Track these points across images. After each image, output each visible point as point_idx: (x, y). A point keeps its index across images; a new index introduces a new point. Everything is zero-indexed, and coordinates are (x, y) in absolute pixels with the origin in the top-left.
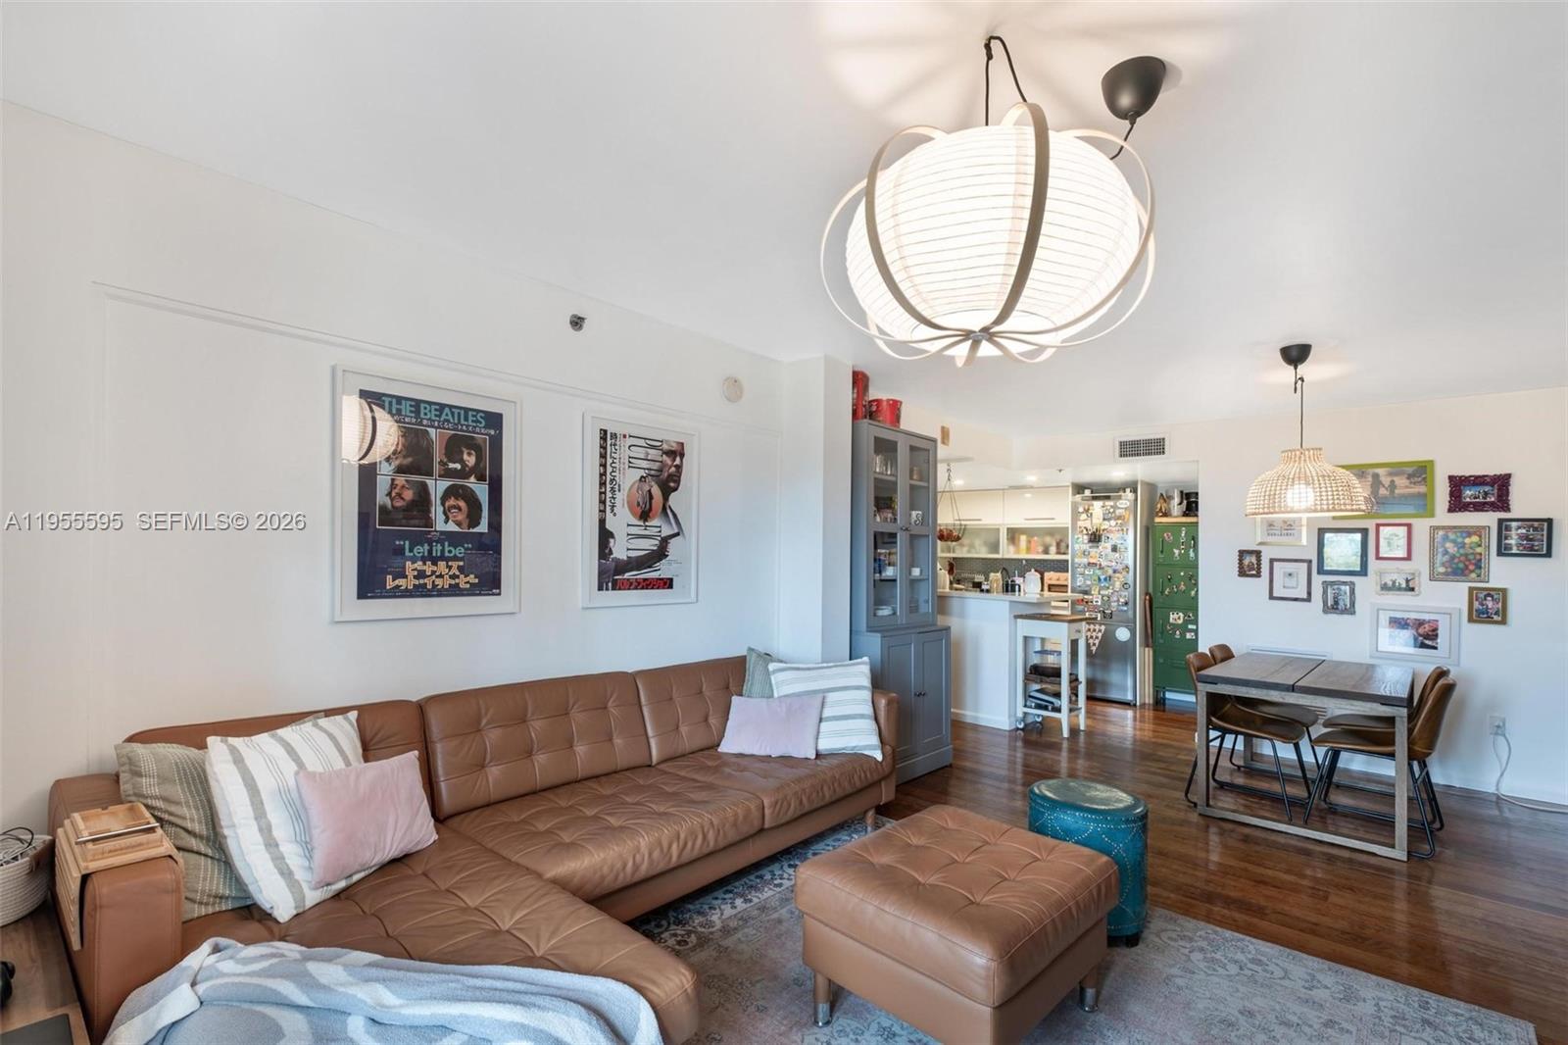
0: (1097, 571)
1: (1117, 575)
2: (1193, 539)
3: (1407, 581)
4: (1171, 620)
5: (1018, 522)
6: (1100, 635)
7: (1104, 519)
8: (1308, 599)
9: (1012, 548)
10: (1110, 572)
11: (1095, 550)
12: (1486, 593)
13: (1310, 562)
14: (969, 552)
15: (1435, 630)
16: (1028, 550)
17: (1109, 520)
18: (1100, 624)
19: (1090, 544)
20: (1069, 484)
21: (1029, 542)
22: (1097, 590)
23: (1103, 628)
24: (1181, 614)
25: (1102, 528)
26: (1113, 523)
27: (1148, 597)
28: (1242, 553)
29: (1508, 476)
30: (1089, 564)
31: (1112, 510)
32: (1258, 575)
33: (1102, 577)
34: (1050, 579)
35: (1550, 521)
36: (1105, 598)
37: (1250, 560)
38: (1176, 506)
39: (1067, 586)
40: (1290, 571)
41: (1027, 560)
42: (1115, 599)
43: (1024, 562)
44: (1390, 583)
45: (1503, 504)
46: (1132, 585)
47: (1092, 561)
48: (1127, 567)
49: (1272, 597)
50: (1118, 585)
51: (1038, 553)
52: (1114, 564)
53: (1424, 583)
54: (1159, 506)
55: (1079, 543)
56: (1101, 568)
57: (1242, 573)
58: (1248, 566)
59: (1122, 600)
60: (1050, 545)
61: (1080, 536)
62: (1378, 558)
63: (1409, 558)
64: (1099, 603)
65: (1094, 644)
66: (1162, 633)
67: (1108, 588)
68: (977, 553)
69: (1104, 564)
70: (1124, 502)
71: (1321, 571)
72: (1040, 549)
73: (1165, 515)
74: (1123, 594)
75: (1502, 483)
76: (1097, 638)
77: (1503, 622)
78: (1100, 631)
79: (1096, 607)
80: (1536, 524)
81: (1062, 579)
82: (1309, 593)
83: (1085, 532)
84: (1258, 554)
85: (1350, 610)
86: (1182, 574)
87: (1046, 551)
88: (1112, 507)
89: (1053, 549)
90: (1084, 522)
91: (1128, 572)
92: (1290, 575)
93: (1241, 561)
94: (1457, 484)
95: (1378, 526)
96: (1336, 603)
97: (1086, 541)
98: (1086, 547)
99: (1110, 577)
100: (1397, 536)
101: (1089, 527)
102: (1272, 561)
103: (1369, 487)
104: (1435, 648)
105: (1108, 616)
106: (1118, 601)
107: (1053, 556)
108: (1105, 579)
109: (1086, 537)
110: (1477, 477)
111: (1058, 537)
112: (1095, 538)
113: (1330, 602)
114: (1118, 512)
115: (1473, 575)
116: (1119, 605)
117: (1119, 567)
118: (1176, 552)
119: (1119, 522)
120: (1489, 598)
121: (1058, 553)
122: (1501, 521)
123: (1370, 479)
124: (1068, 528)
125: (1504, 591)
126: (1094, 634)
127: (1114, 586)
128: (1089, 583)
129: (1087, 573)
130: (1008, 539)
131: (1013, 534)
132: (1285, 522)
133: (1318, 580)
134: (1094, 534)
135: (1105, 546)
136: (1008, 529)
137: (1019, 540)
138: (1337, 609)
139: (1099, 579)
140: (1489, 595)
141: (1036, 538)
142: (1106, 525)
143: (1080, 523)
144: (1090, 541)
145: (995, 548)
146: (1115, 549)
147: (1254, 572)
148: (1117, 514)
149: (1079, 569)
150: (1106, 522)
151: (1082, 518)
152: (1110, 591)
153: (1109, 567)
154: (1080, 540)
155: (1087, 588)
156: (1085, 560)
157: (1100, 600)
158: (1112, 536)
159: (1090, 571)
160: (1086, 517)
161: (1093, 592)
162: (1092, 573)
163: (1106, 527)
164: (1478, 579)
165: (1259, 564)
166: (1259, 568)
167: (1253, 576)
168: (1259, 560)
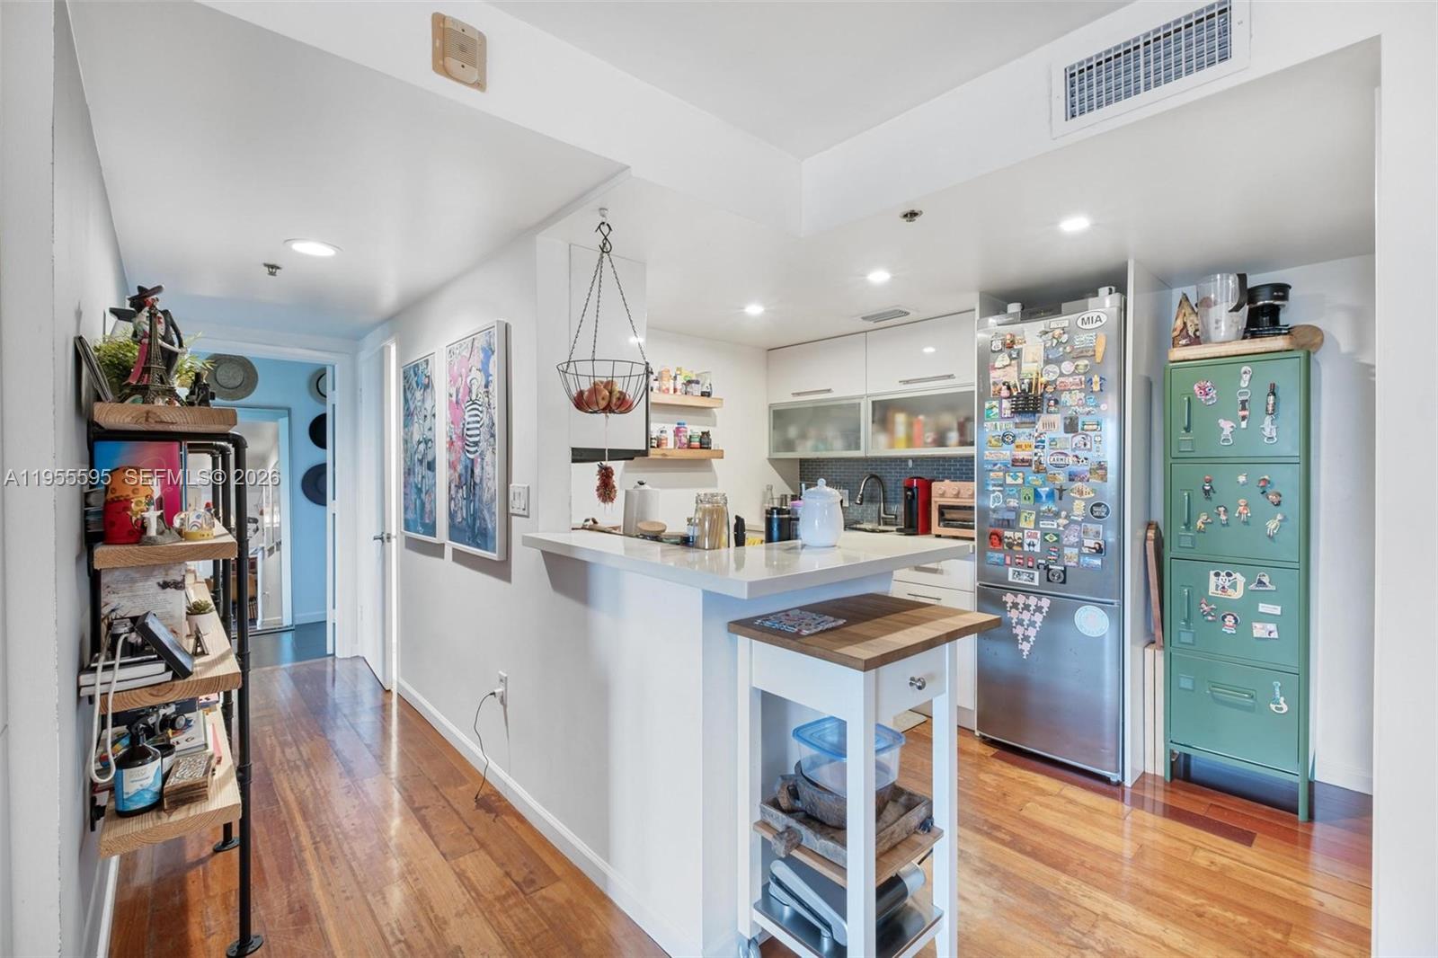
0: (1033, 478)
1: (1078, 485)
2: (1274, 394)
4: (1214, 592)
5: (890, 388)
6: (1040, 619)
7: (1047, 361)
9: (883, 439)
10: (1062, 478)
11: (1027, 431)
14: (816, 449)
16: (910, 442)
17: (1058, 362)
18: (1039, 595)
19: (1017, 420)
20: (974, 301)
21: (910, 425)
22: (1033, 517)
23: (1045, 603)
24: (1240, 579)
25: (1043, 380)
26: (1067, 367)
27: (1151, 534)
30: (1015, 462)
31: (1064, 338)
33: (1044, 491)
34: (942, 495)
36: (1051, 538)
38: (1224, 321)
39: (971, 508)
41: (915, 459)
42: (1073, 539)
43: (910, 463)
46: (1113, 507)
47: (1021, 455)
48: (1101, 466)
50: (1079, 508)
51: (925, 445)
52: (1071, 460)
54: (1179, 323)
55: (997, 420)
56: (1041, 470)
59: (1090, 543)
60: (949, 429)
61: (996, 404)
64: (1037, 549)
65: (1026, 638)
66: (1188, 621)
67: (1057, 515)
68: (827, 450)
69: (1048, 460)
72: (930, 437)
73: (1196, 341)
74: (1092, 527)
76: (1032, 624)
78: (1039, 609)
79: (1031, 556)
81: (965, 493)
83: (1005, 393)
86: (1242, 479)
87: (941, 441)
88: (1065, 330)
89: (953, 436)
90: (1004, 373)
91: (1104, 478)
97: (1008, 413)
98: (1009, 425)
99: (1061, 490)
101: (1013, 380)
106: (1080, 544)
107: (953, 450)
108: (1050, 495)
109: (1006, 404)
111: (963, 414)
112: (1028, 403)
114: (1081, 340)
116: (1081, 554)
117: (1083, 468)
118: (1227, 426)
119: (1083, 363)
121: (963, 443)
124: (973, 392)
126: (1026, 616)
127: (1070, 509)
128: (1013, 503)
129: (1009, 480)
130: (873, 422)
131: (884, 411)
134: (1024, 395)
135: (1050, 423)
136: (873, 402)
137: (893, 422)
139: (1037, 495)
141: (921, 417)
142: (1051, 373)
143: (995, 375)
144: (1016, 411)
145: (853, 439)
146: (1072, 427)
148: (1077, 344)
149: (992, 474)
150: (1051, 367)
151: (998, 364)
152: (1063, 521)
153: (1058, 466)
154: (996, 410)
155: (1012, 516)
156: (1007, 453)
157: (1037, 543)
158: (1065, 397)
159: (1015, 478)
160: (1007, 361)
161: (1023, 524)
162: (1020, 481)
163: (1052, 377)
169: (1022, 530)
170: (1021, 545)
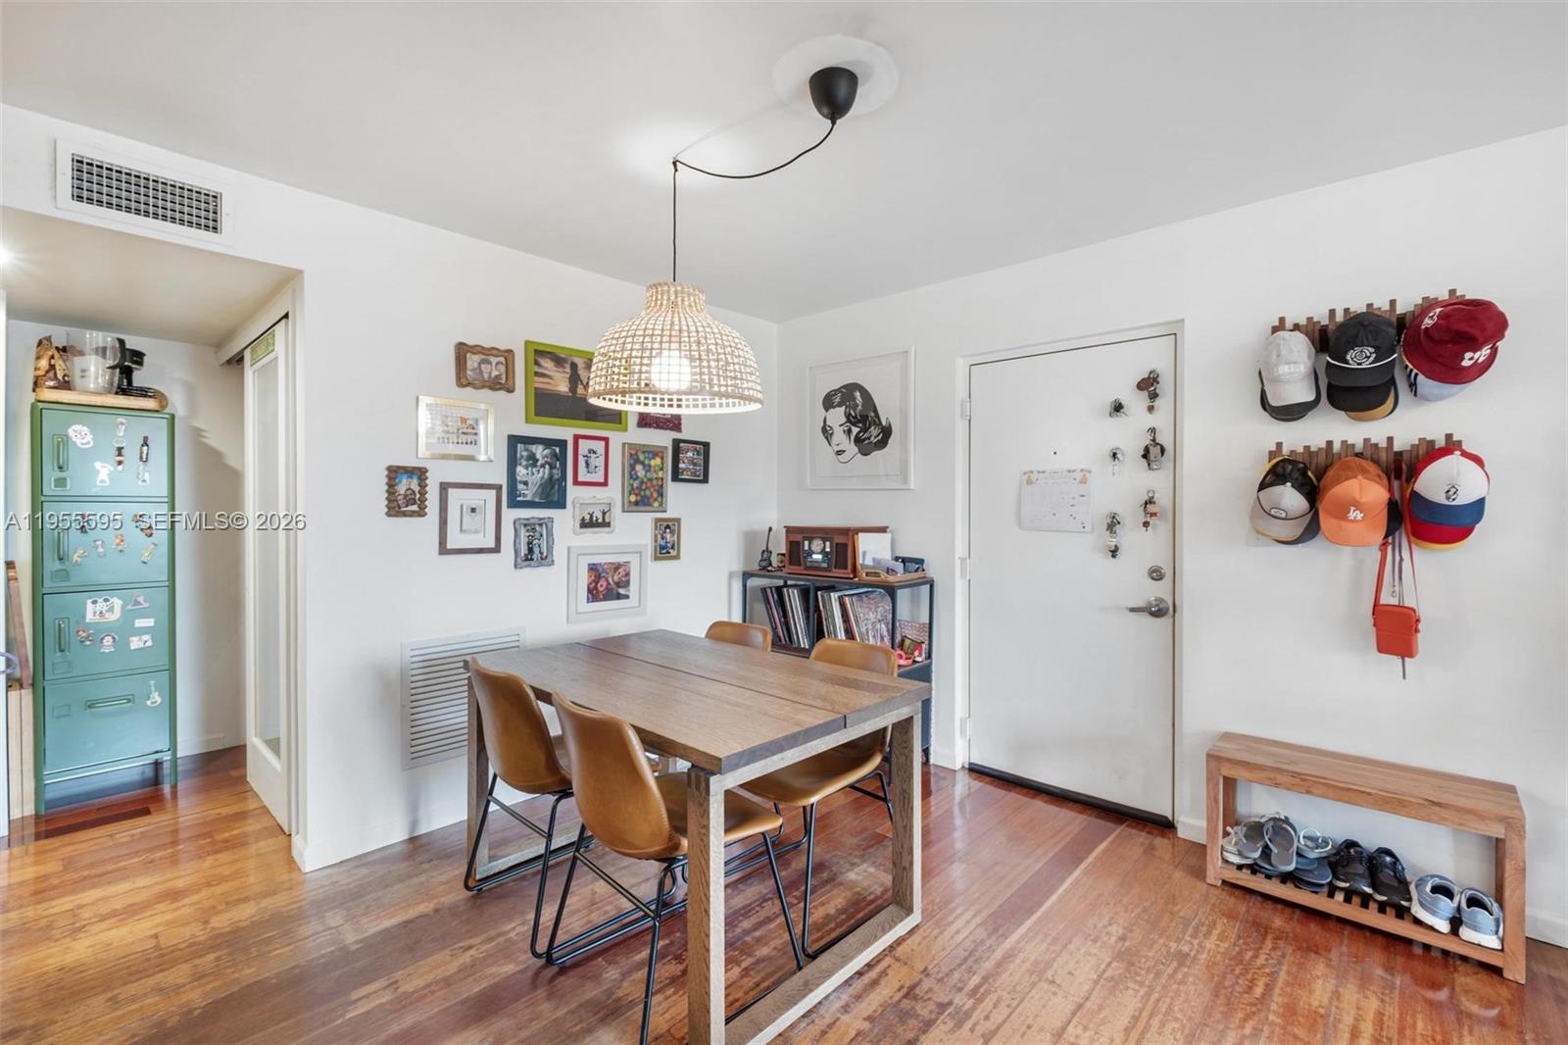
2: (147, 445)
3: (604, 514)
4: (89, 617)
8: (497, 549)
12: (665, 524)
13: (499, 488)
15: (627, 574)
24: (116, 602)
27: (14, 573)
28: (394, 473)
32: (421, 513)
35: (706, 445)
37: (406, 484)
38: (98, 372)
40: (471, 503)
44: (587, 517)
49: (444, 550)
53: (617, 516)
57: (395, 509)
58: (405, 496)
62: (576, 482)
63: (605, 484)
66: (65, 651)
71: (514, 504)
77: (677, 557)
80: (698, 447)
82: (497, 540)
84: (420, 473)
85: (546, 560)
92: (471, 510)
93: (391, 487)
95: (577, 438)
96: (531, 551)
100: (594, 452)
102: (444, 487)
103: (567, 380)
104: (627, 597)
113: (524, 550)
115: (656, 504)
118: (102, 469)
120: (668, 531)
122: (676, 443)
123: (568, 370)
125: (678, 520)
132: (464, 420)
133: (510, 515)
138: (532, 559)
140: (668, 527)
147: (415, 508)
164: (661, 509)
165: (423, 493)
166: (423, 500)
167: (412, 514)
168: (423, 486)
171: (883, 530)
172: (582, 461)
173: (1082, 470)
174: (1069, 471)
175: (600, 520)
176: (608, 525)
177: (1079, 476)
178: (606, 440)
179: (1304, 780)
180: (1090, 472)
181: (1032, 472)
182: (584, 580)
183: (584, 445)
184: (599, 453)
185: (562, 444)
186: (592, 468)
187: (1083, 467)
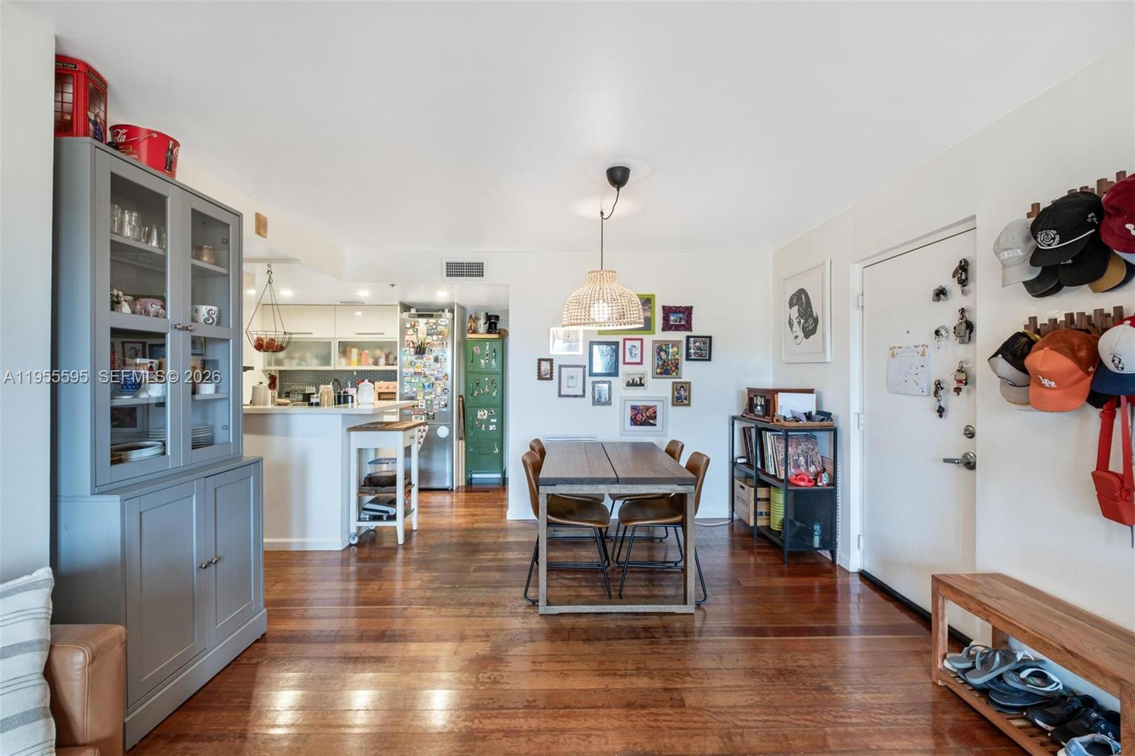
0: (422, 379)
1: (438, 382)
2: (495, 352)
3: (641, 379)
4: (479, 417)
5: (349, 335)
6: (424, 434)
7: (428, 335)
8: (583, 396)
9: (343, 361)
10: (433, 379)
11: (420, 361)
12: (680, 385)
13: (584, 367)
14: (299, 364)
15: (655, 412)
16: (359, 362)
17: (432, 335)
18: (425, 425)
19: (416, 356)
20: (397, 303)
21: (360, 355)
22: (422, 395)
23: (427, 428)
24: (486, 411)
25: (427, 341)
26: (435, 337)
27: (461, 399)
28: (540, 361)
29: (691, 307)
30: (415, 373)
31: (434, 327)
32: (551, 378)
33: (426, 384)
34: (380, 388)
35: (710, 338)
36: (429, 402)
37: (545, 366)
38: (482, 325)
39: (395, 393)
40: (571, 374)
41: (358, 371)
42: (437, 402)
43: (355, 373)
44: (631, 381)
45: (688, 327)
46: (450, 389)
47: (419, 371)
48: (446, 375)
49: (560, 395)
50: (439, 390)
51: (368, 364)
52: (436, 372)
53: (649, 380)
54: (469, 325)
55: (407, 355)
56: (425, 376)
57: (540, 377)
58: (544, 371)
59: (442, 403)
60: (380, 358)
61: (407, 349)
62: (625, 363)
64: (424, 407)
66: (472, 428)
67: (431, 393)
68: (307, 365)
69: (428, 373)
70: (444, 320)
71: (591, 374)
72: (371, 361)
73: (474, 332)
74: (443, 397)
75: (688, 311)
76: (422, 437)
77: (689, 405)
78: (424, 430)
79: (422, 410)
80: (704, 339)
81: (391, 387)
82: (584, 391)
83: (412, 345)
84: (551, 361)
86: (487, 379)
87: (376, 363)
88: (434, 324)
89: (382, 361)
90: (410, 337)
91: (447, 379)
92: (572, 377)
93: (539, 367)
94: (667, 311)
95: (625, 340)
96: (600, 397)
97: (413, 353)
98: (413, 358)
99: (433, 384)
100: (635, 347)
101: (415, 341)
102: (560, 367)
104: (655, 425)
105: (431, 417)
106: (439, 404)
107: (382, 367)
108: (429, 386)
109: (412, 350)
110: (676, 307)
111: (387, 350)
112: (420, 350)
113: (596, 397)
114: (439, 328)
115: (674, 374)
116: (439, 407)
117: (440, 375)
118: (483, 361)
119: (440, 337)
120: (682, 389)
121: (387, 364)
122: (688, 338)
124: (397, 342)
125: (689, 383)
127: (436, 391)
128: (415, 389)
129: (413, 381)
130: (339, 352)
131: (345, 348)
133: (589, 380)
134: (419, 347)
135: (429, 357)
136: (339, 342)
137: (350, 352)
138: (600, 402)
139: (424, 386)
140: (682, 387)
141: (366, 351)
142: (429, 339)
143: (407, 338)
144: (416, 353)
145: (326, 359)
146: (436, 360)
147: (548, 376)
148: (439, 330)
149: (406, 378)
150: (429, 337)
151: (409, 333)
152: (433, 396)
153: (432, 375)
154: (407, 352)
155: (413, 395)
156: (412, 370)
157: (424, 405)
158: (434, 349)
159: (416, 379)
160: (412, 332)
161: (418, 398)
162: (417, 381)
163: (429, 341)
164: (677, 376)
165: (552, 369)
166: (551, 373)
167: (547, 379)
168: (552, 367)
169: (418, 400)
170: (417, 406)
171: (811, 391)
172: (627, 352)
173: (923, 346)
174: (915, 347)
175: (638, 383)
176: (643, 385)
177: (920, 349)
178: (641, 340)
179: (985, 609)
180: (927, 347)
181: (895, 348)
182: (629, 414)
183: (629, 344)
184: (637, 347)
185: (617, 344)
186: (633, 354)
187: (924, 343)
